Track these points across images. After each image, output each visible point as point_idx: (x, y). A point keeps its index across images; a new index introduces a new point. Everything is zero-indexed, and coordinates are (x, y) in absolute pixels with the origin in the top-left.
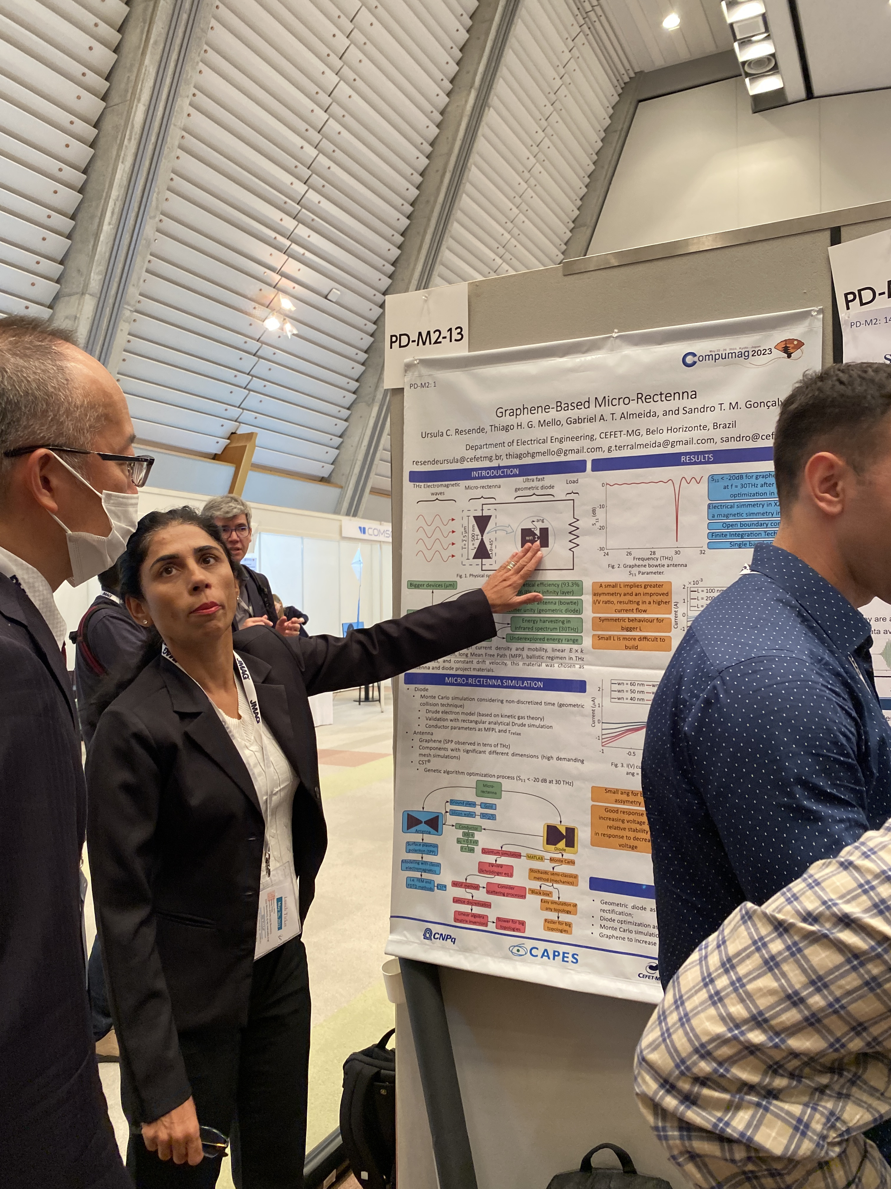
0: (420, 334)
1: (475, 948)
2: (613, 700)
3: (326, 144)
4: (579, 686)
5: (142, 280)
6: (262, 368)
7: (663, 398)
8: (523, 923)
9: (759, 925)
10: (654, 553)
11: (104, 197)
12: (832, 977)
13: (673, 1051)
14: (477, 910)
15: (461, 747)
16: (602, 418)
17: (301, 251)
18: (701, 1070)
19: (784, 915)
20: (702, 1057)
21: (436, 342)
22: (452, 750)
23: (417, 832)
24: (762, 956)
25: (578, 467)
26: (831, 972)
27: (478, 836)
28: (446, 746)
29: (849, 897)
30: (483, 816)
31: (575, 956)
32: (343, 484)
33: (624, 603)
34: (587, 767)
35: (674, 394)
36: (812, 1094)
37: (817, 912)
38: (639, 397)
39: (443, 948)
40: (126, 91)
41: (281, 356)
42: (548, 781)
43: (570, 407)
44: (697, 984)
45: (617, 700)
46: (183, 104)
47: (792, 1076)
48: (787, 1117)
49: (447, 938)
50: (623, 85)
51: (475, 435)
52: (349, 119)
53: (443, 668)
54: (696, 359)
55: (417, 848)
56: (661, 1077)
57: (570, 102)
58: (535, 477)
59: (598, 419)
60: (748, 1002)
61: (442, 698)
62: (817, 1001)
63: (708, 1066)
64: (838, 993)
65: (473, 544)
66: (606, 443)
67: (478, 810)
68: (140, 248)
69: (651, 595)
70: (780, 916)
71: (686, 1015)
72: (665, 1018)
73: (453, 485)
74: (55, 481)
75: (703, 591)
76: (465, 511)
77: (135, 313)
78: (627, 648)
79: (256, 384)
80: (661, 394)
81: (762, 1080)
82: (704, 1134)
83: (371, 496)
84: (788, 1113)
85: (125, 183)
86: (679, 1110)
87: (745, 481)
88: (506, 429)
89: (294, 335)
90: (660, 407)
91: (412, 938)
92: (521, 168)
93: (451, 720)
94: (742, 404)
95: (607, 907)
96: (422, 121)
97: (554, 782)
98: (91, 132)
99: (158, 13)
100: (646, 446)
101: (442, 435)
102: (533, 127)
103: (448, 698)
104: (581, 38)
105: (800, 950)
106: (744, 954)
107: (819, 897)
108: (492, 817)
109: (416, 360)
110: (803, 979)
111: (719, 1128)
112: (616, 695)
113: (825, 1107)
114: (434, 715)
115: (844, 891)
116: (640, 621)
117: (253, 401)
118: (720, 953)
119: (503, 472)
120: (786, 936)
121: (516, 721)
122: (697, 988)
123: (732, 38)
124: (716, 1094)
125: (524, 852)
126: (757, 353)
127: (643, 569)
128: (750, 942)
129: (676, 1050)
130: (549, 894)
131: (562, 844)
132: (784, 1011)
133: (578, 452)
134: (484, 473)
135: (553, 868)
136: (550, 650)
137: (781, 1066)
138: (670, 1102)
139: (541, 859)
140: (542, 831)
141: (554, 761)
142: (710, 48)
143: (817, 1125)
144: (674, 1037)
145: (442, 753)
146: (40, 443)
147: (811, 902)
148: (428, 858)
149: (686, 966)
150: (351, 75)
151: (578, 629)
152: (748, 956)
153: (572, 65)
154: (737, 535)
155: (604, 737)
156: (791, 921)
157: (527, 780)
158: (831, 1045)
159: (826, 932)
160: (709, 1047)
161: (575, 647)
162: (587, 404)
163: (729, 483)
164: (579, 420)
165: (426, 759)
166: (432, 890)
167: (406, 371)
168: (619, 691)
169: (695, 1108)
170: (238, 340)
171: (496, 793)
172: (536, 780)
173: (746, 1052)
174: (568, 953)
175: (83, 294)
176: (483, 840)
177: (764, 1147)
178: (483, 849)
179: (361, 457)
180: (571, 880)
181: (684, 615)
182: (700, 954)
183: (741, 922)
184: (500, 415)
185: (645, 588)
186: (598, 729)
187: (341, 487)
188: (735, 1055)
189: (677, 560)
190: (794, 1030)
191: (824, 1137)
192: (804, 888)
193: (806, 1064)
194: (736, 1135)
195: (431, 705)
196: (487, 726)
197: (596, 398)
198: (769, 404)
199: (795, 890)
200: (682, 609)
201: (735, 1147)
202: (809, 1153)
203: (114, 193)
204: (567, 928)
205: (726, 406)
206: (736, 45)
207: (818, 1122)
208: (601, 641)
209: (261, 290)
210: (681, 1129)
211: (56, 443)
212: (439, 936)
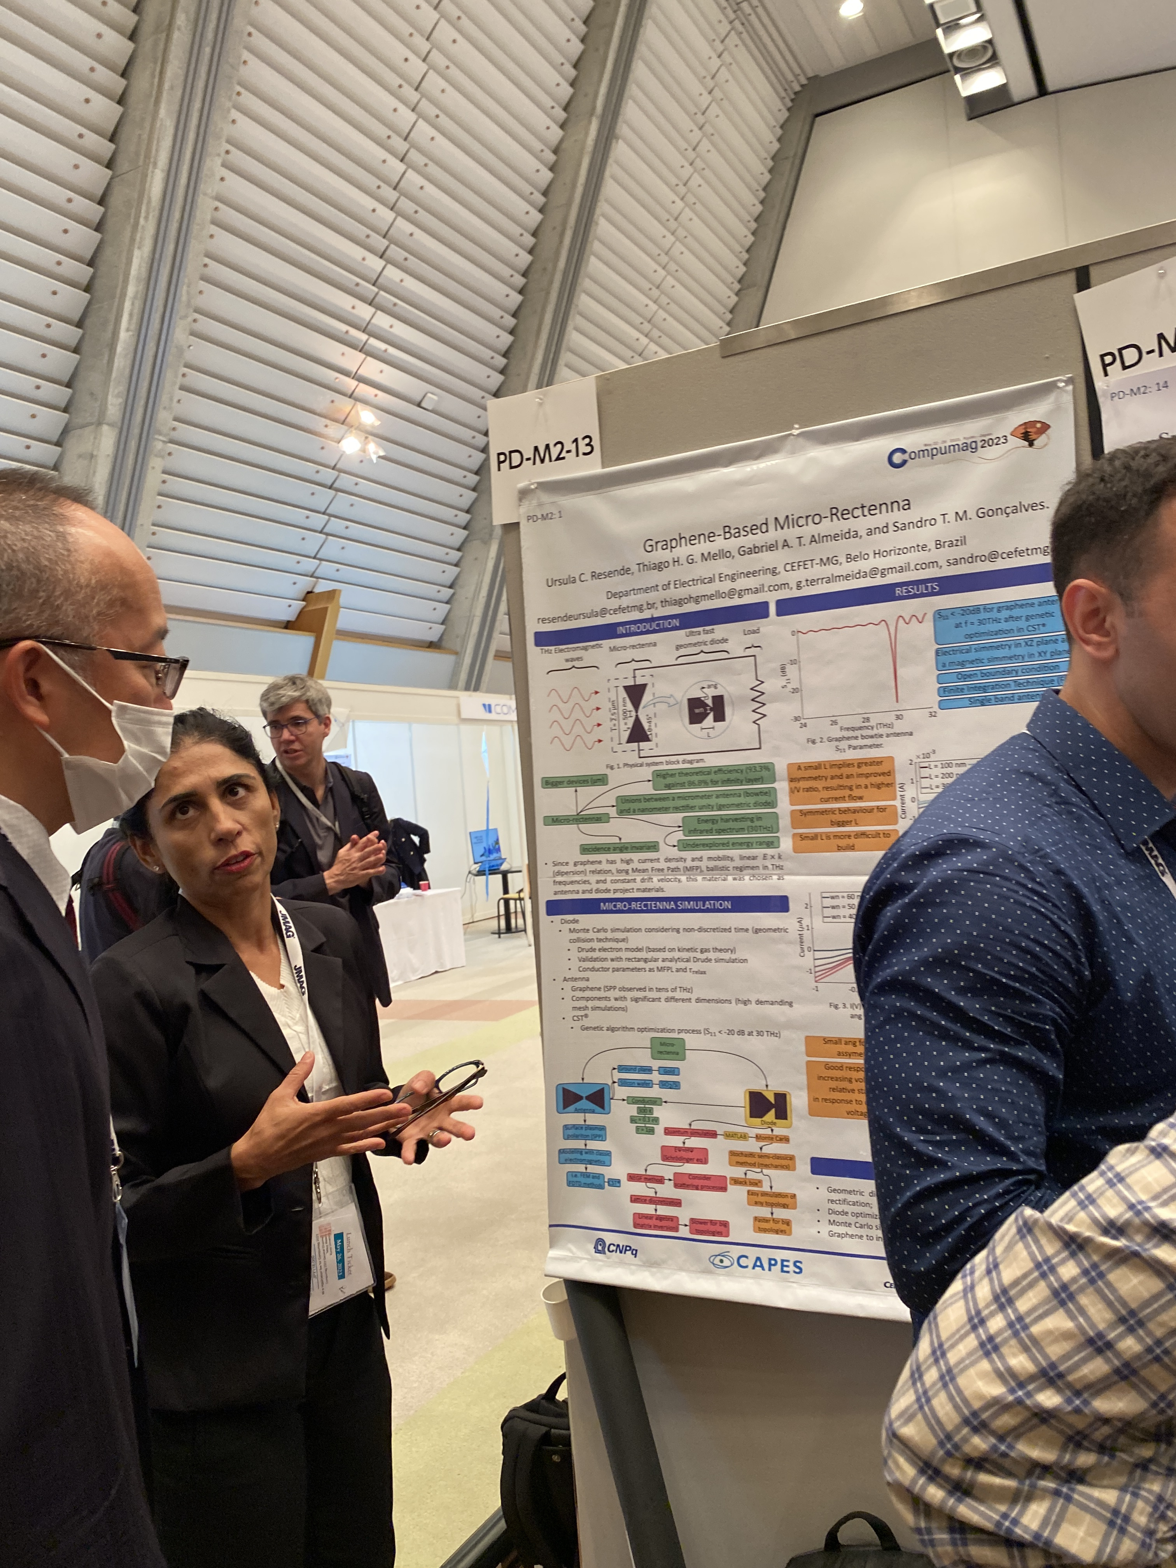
0: (536, 449)
1: (664, 1262)
2: (826, 920)
3: (405, 204)
4: (780, 904)
5: (175, 400)
6: (342, 503)
7: (866, 513)
8: (725, 1224)
9: (1043, 1241)
10: (868, 719)
11: (118, 296)
12: (1148, 1310)
13: (934, 1423)
14: (663, 1210)
15: (629, 995)
16: (786, 544)
17: (382, 346)
18: (976, 1448)
19: (1077, 1226)
20: (975, 1430)
21: (558, 459)
22: (616, 999)
23: (577, 1111)
24: (1050, 1286)
25: (758, 611)
26: (1147, 1303)
27: (658, 1111)
28: (607, 994)
29: (1165, 1197)
30: (663, 1085)
31: (798, 1264)
32: (458, 649)
33: (832, 788)
34: (799, 1011)
35: (881, 505)
36: (1131, 1473)
37: (1121, 1221)
38: (835, 513)
39: (622, 1263)
40: (137, 154)
41: (365, 487)
42: (746, 1033)
43: (743, 533)
44: (962, 1327)
45: (830, 920)
46: (213, 165)
47: (1102, 1449)
48: (1098, 1509)
49: (626, 1250)
50: (793, 96)
51: (617, 578)
52: (433, 169)
53: (598, 891)
54: (906, 457)
55: (578, 1132)
56: (920, 1458)
57: (723, 124)
58: (701, 629)
59: (780, 544)
60: (1034, 1350)
61: (599, 931)
62: (1130, 1345)
63: (985, 1442)
64: (1159, 1333)
65: (626, 724)
66: (793, 577)
67: (656, 1077)
68: (170, 358)
69: (867, 776)
70: (1071, 1228)
71: (949, 1371)
72: (921, 1376)
73: (593, 647)
74: (46, 686)
75: (936, 766)
76: (613, 681)
77: (170, 445)
78: (840, 849)
79: (336, 525)
80: (863, 507)
81: (1061, 1457)
82: (985, 1537)
83: (496, 662)
84: (1100, 1503)
85: (144, 274)
86: (946, 1504)
87: (983, 615)
88: (659, 567)
89: (380, 457)
90: (862, 524)
91: (579, 1254)
92: (665, 216)
93: (612, 960)
94: (971, 514)
95: (835, 1196)
96: (530, 164)
97: (755, 1033)
98: (94, 211)
99: (173, 48)
100: (847, 577)
101: (574, 582)
102: (676, 159)
103: (605, 931)
104: (733, 39)
105: (1101, 1275)
106: (1024, 1283)
107: (1124, 1199)
108: (676, 1085)
109: (533, 484)
110: (1109, 1316)
111: (1004, 1528)
112: (829, 912)
113: (1150, 1491)
114: (590, 955)
115: (1158, 1189)
116: (854, 813)
117: (333, 548)
118: (991, 1281)
119: (658, 625)
120: (1081, 1256)
121: (698, 955)
122: (962, 1332)
123: (933, 22)
124: (997, 1481)
125: (720, 1129)
126: (987, 443)
127: (854, 743)
128: (1031, 1265)
129: (939, 1422)
130: (757, 1183)
131: (771, 1116)
132: (1084, 1361)
133: (757, 591)
134: (633, 628)
135: (761, 1149)
136: (737, 859)
137: (1085, 1437)
138: (935, 1494)
139: (744, 1137)
140: (742, 1100)
141: (753, 1006)
142: (904, 37)
143: (1141, 1518)
144: (935, 1402)
145: (602, 1004)
146: (27, 633)
147: (1114, 1206)
148: (594, 1145)
149: (945, 1302)
150: (432, 111)
151: (773, 828)
152: (1031, 1286)
153: (724, 74)
154: (977, 688)
155: (817, 969)
156: (1087, 1234)
157: (717, 1034)
158: (1154, 1405)
159: (1137, 1248)
160: (985, 1416)
161: (770, 851)
162: (764, 527)
163: (962, 620)
164: (755, 550)
165: (582, 1013)
166: (601, 1187)
167: (520, 500)
168: (833, 907)
169: (969, 1500)
170: (307, 470)
171: (677, 1054)
172: (731, 1032)
173: (1035, 1421)
174: (788, 1261)
175: (99, 424)
176: (667, 1116)
177: (1068, 1552)
178: (666, 1129)
179: (479, 611)
180: (784, 1162)
181: (913, 800)
182: (964, 1283)
183: (1018, 1237)
184: (649, 549)
185: (859, 767)
186: (808, 960)
187: (456, 653)
188: (1022, 1424)
189: (899, 727)
190: (1099, 1387)
191: (1150, 1533)
192: (1103, 1185)
193: (1121, 1431)
194: (1027, 1537)
195: (584, 941)
196: (660, 964)
197: (776, 519)
198: (1008, 511)
199: (1090, 1189)
200: (910, 792)
201: (1029, 1552)
202: (1130, 1557)
203: (131, 290)
204: (784, 1227)
205: (951, 517)
206: (939, 32)
207: (1141, 1513)
208: (805, 842)
209: (332, 402)
210: (952, 1530)
211: (49, 634)
212: (614, 1248)
